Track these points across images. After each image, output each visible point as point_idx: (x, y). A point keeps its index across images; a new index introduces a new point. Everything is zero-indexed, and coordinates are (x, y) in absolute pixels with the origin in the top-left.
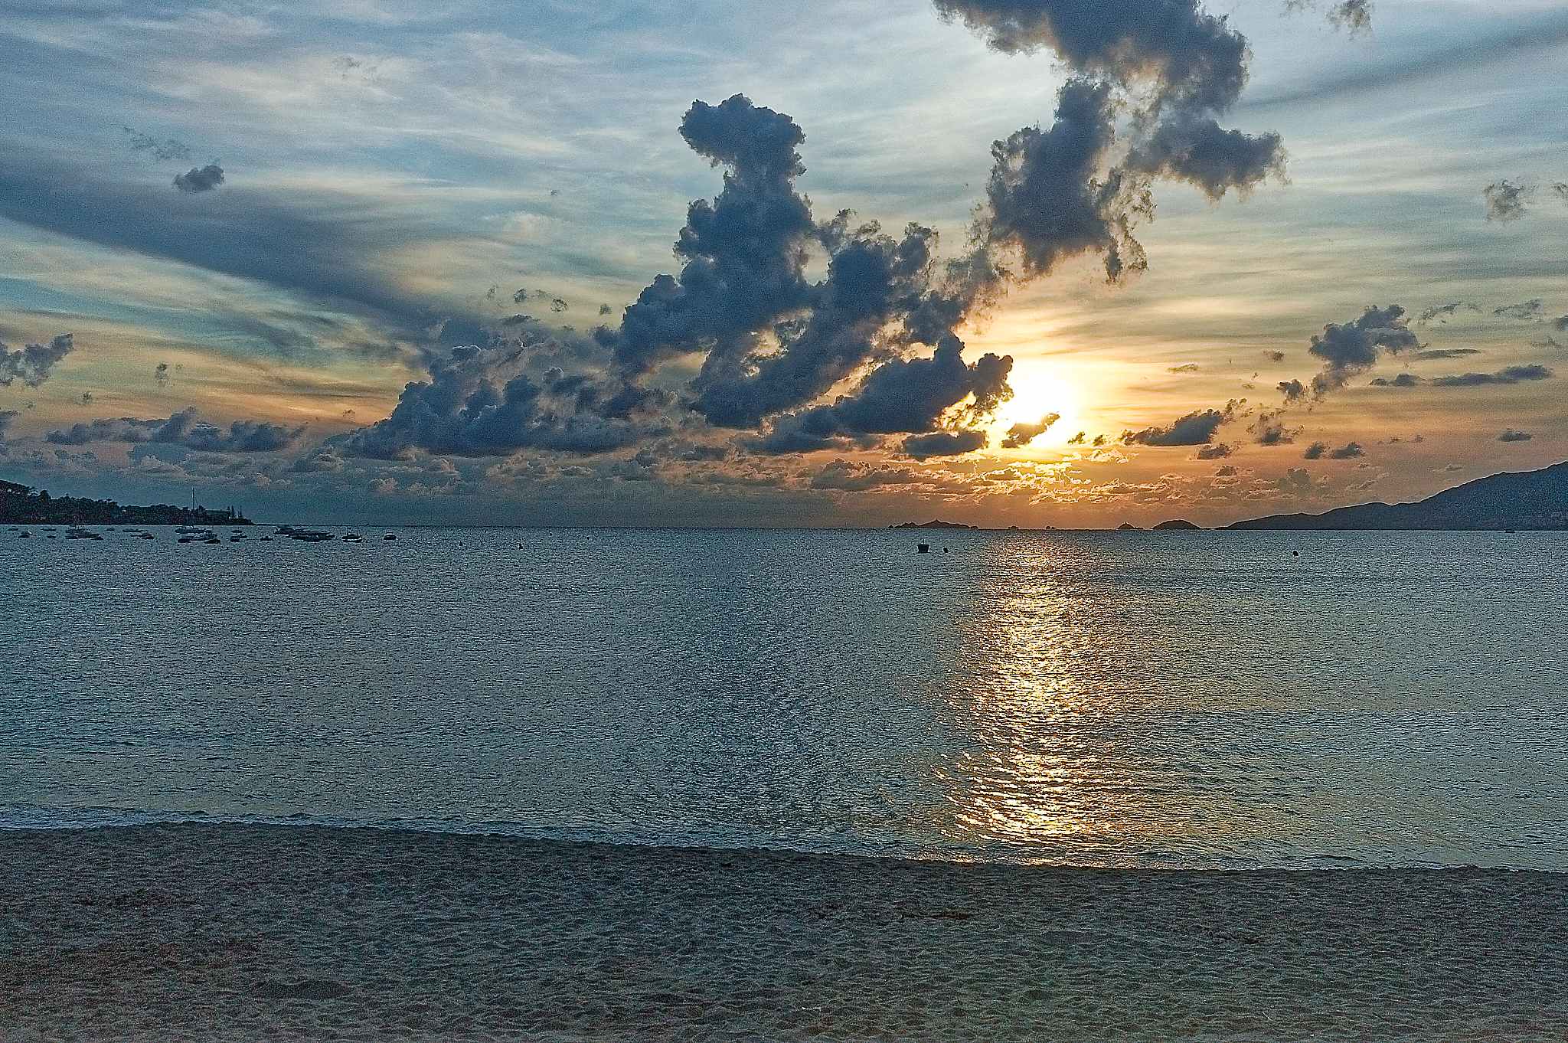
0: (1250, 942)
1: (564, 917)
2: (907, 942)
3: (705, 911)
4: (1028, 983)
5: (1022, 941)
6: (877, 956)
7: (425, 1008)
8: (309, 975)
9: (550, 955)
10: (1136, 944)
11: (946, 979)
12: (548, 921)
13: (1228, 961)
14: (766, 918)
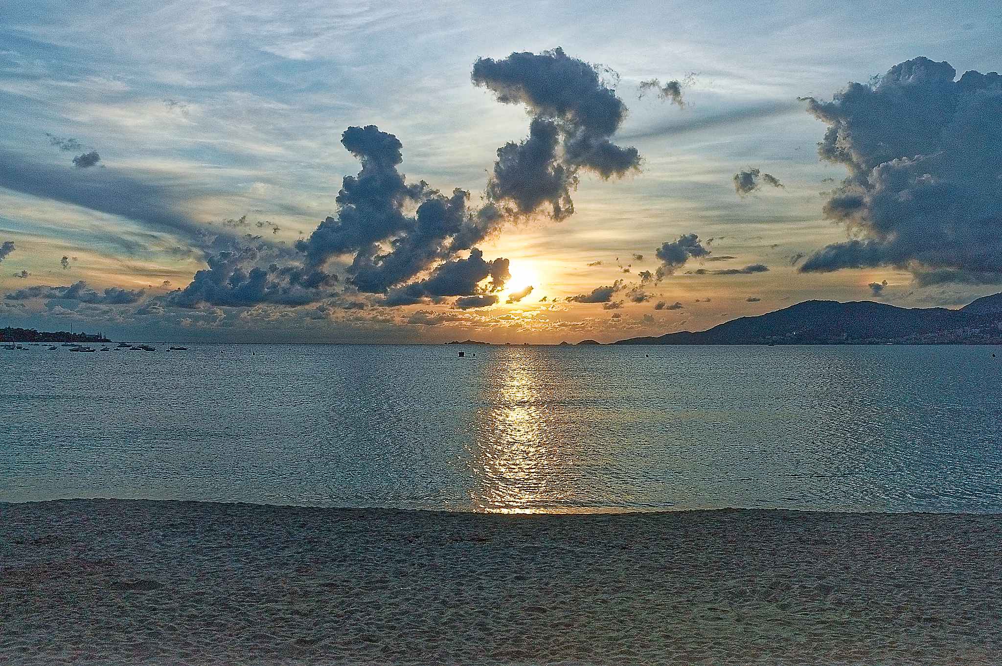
0: (624, 548)
1: (277, 545)
2: (455, 553)
3: (350, 540)
4: (515, 572)
5: (512, 552)
6: (438, 561)
7: (203, 593)
8: (142, 577)
9: (270, 565)
10: (569, 551)
11: (474, 572)
12: (269, 547)
13: (614, 558)
14: (382, 543)
